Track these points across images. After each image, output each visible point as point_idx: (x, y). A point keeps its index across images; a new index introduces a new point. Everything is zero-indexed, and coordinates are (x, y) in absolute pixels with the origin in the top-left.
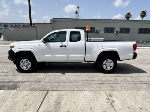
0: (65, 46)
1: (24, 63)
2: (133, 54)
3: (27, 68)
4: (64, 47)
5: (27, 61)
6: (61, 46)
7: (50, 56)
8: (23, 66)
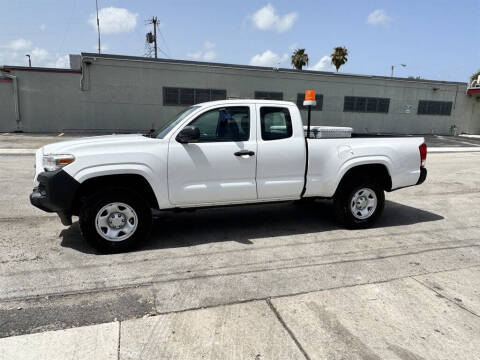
0: (251, 154)
1: (112, 215)
2: (419, 171)
3: (121, 234)
4: (248, 156)
5: (122, 208)
6: (238, 154)
7: (203, 186)
8: (105, 230)
